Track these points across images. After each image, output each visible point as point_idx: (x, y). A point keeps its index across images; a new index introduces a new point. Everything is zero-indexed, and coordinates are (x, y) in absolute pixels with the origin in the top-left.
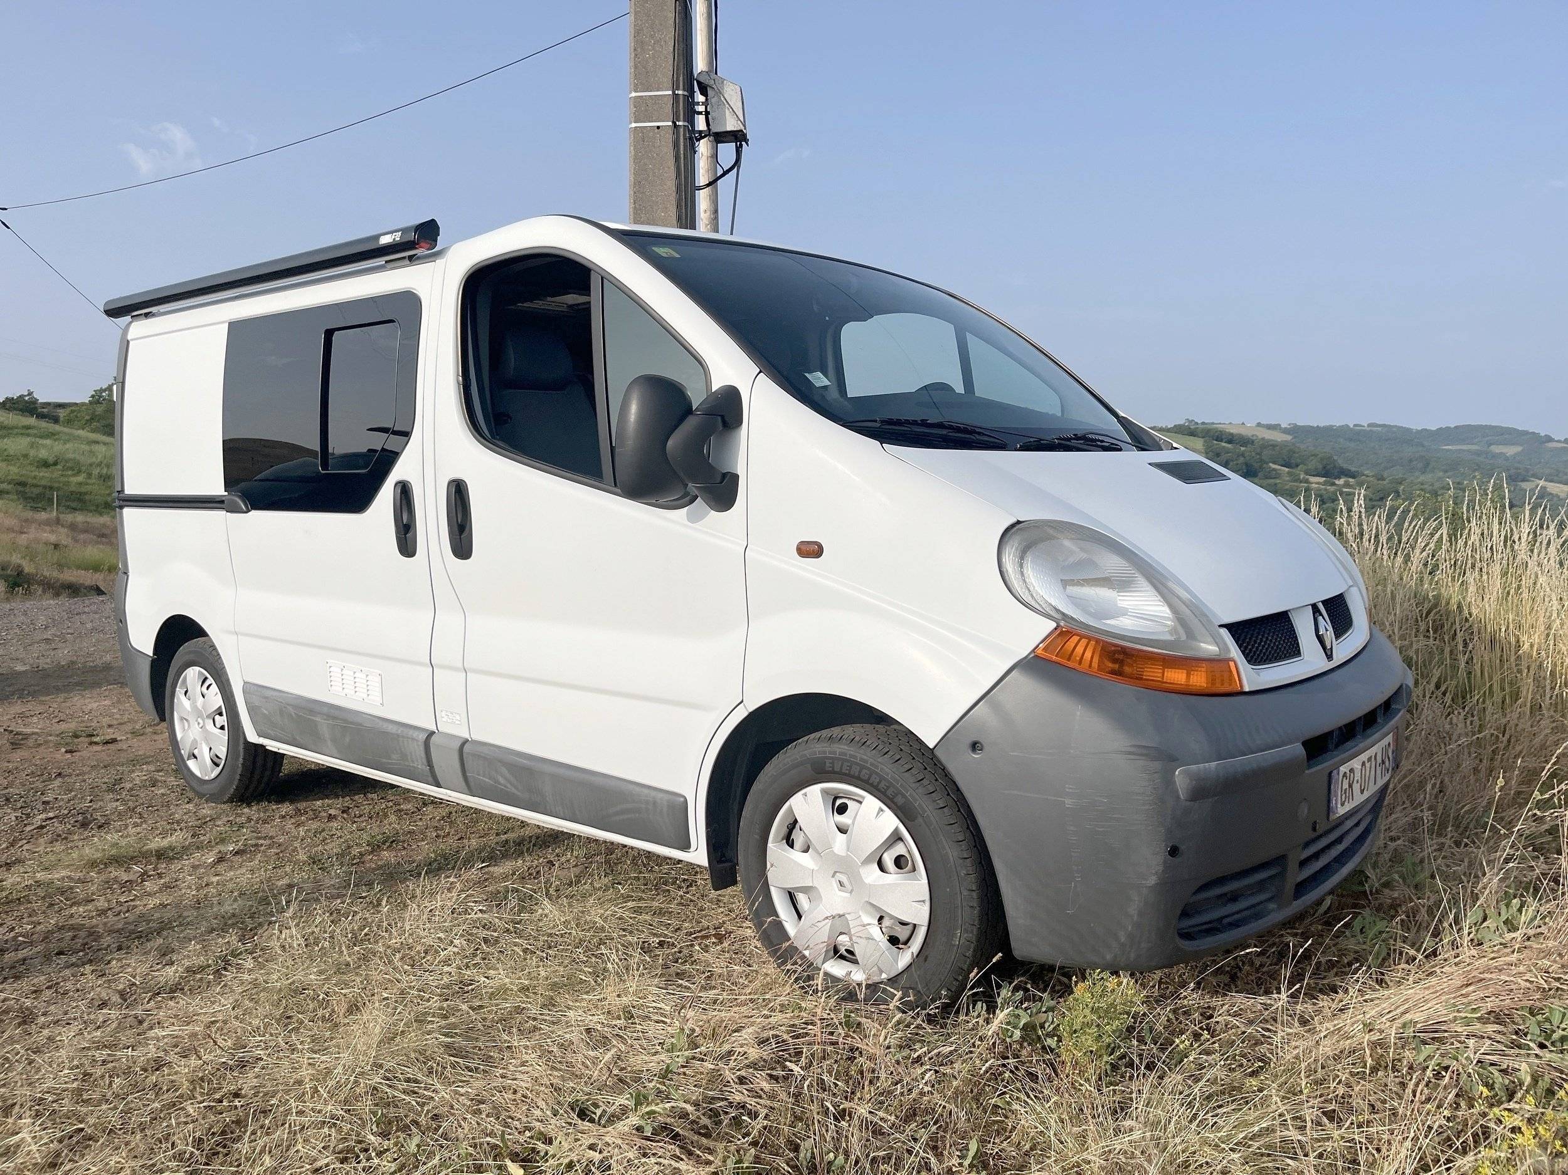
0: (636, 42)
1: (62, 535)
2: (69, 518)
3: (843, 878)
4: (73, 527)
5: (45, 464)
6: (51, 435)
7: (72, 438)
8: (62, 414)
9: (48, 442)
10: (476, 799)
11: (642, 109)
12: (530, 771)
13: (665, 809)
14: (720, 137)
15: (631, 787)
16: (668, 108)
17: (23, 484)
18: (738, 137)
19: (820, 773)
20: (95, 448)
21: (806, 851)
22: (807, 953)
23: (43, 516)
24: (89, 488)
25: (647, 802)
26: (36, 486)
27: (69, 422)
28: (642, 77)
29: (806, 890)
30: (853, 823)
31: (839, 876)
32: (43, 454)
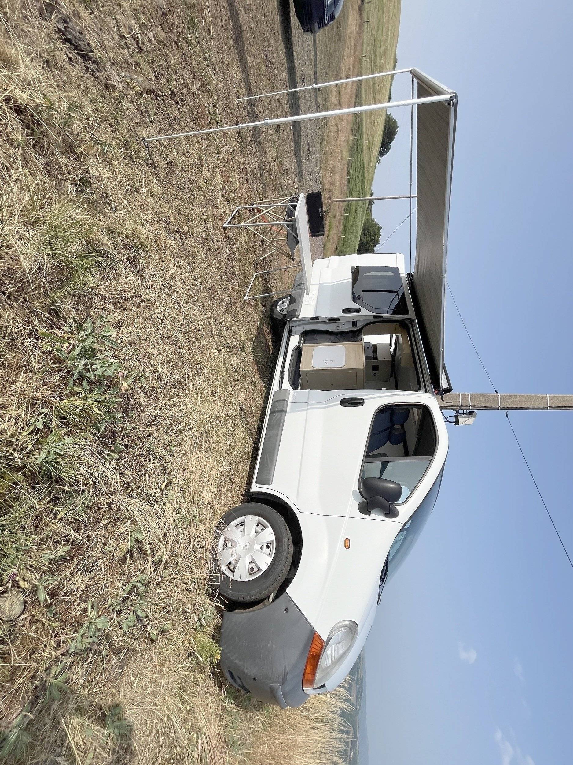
0: (485, 395)
1: (338, 217)
2: (342, 218)
3: (247, 547)
4: (340, 219)
5: (356, 210)
6: (363, 211)
7: (363, 216)
8: (369, 211)
9: (362, 211)
10: (271, 405)
11: (464, 397)
12: (279, 426)
13: (268, 477)
14: (456, 417)
15: (274, 464)
16: (465, 404)
17: (351, 205)
18: (457, 423)
19: (279, 540)
20: (360, 222)
21: (256, 532)
22: (226, 529)
23: (343, 212)
24: (350, 222)
25: (270, 470)
26: (350, 209)
27: (367, 214)
28: (474, 397)
29: (244, 531)
30: (264, 553)
31: (248, 544)
32: (359, 209)
